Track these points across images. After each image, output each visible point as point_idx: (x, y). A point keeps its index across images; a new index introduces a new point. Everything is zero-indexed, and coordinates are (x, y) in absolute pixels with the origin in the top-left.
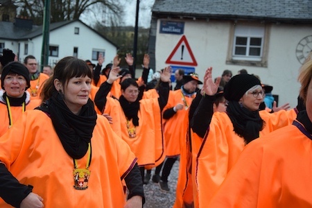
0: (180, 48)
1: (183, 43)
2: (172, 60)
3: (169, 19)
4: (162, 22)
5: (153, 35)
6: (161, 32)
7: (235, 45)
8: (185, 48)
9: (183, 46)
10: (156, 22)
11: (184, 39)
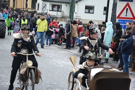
0: (126, 10)
1: (127, 7)
2: (120, 16)
5: (115, 2)
6: (120, 1)
8: (129, 10)
9: (127, 9)
11: (128, 5)
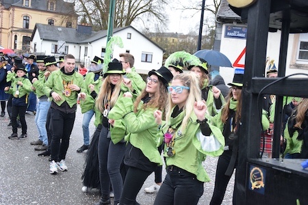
2: (239, 63)
3: (235, 24)
4: (227, 27)
5: (218, 39)
6: (226, 36)
7: (299, 50)
10: (222, 27)
